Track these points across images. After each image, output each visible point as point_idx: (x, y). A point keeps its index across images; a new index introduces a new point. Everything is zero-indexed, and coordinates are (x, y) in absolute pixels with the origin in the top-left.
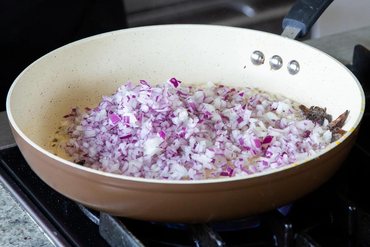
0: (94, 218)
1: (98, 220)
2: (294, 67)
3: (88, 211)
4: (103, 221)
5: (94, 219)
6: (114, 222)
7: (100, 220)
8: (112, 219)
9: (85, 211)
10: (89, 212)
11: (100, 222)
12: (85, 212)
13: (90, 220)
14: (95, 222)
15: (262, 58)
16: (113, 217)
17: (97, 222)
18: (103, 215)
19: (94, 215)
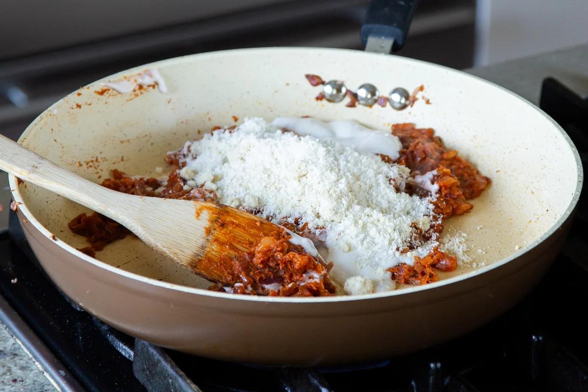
1: (132, 353)
3: (115, 338)
4: (139, 354)
5: (126, 351)
6: (157, 356)
7: (134, 353)
8: (155, 352)
9: (111, 338)
10: (117, 340)
11: (134, 356)
13: (118, 352)
14: (127, 356)
16: (156, 347)
17: (129, 357)
18: (139, 344)
19: (125, 345)
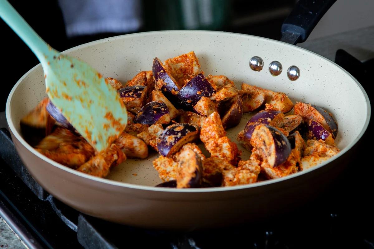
0: (72, 225)
1: (76, 227)
2: (293, 72)
3: (65, 218)
4: (81, 228)
6: (92, 229)
7: (78, 227)
8: (90, 226)
9: (63, 217)
10: (67, 219)
11: (78, 229)
12: (62, 219)
14: (73, 229)
15: (261, 63)
17: (75, 229)
19: (72, 222)
